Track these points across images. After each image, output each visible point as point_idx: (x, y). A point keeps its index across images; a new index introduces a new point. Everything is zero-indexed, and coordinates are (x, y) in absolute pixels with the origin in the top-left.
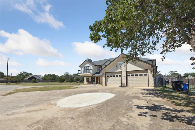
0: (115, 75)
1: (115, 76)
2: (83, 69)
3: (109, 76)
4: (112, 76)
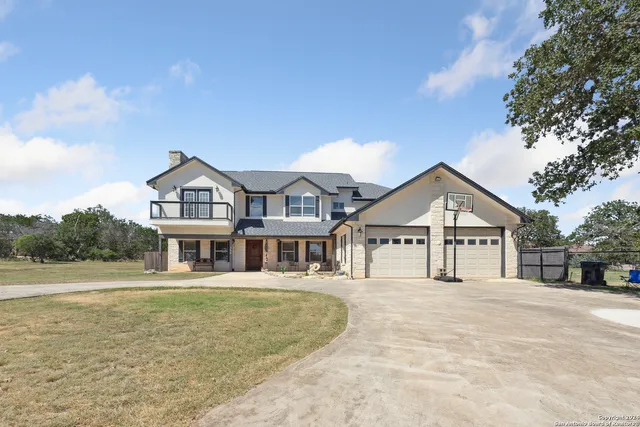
0: (402, 238)
1: (403, 241)
2: (173, 196)
3: (378, 241)
4: (391, 242)
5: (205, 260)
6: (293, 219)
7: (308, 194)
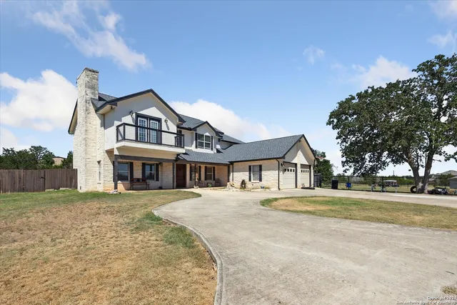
2: (129, 119)
5: (138, 180)
6: (200, 150)
7: (207, 134)
